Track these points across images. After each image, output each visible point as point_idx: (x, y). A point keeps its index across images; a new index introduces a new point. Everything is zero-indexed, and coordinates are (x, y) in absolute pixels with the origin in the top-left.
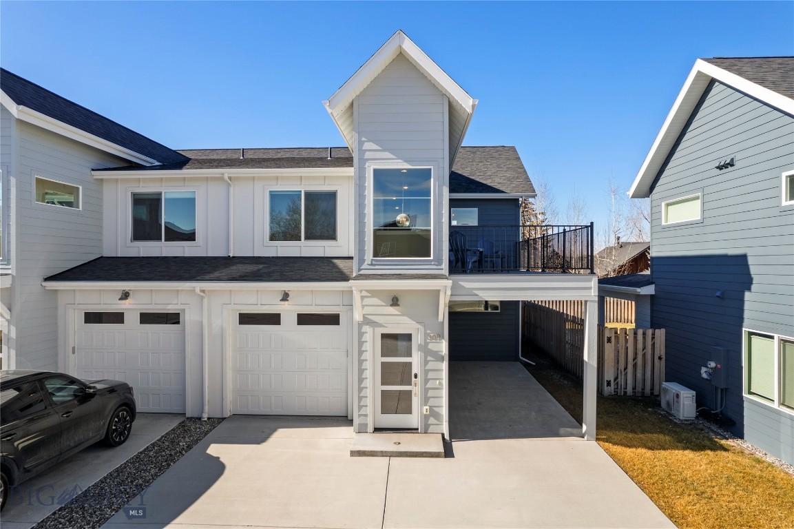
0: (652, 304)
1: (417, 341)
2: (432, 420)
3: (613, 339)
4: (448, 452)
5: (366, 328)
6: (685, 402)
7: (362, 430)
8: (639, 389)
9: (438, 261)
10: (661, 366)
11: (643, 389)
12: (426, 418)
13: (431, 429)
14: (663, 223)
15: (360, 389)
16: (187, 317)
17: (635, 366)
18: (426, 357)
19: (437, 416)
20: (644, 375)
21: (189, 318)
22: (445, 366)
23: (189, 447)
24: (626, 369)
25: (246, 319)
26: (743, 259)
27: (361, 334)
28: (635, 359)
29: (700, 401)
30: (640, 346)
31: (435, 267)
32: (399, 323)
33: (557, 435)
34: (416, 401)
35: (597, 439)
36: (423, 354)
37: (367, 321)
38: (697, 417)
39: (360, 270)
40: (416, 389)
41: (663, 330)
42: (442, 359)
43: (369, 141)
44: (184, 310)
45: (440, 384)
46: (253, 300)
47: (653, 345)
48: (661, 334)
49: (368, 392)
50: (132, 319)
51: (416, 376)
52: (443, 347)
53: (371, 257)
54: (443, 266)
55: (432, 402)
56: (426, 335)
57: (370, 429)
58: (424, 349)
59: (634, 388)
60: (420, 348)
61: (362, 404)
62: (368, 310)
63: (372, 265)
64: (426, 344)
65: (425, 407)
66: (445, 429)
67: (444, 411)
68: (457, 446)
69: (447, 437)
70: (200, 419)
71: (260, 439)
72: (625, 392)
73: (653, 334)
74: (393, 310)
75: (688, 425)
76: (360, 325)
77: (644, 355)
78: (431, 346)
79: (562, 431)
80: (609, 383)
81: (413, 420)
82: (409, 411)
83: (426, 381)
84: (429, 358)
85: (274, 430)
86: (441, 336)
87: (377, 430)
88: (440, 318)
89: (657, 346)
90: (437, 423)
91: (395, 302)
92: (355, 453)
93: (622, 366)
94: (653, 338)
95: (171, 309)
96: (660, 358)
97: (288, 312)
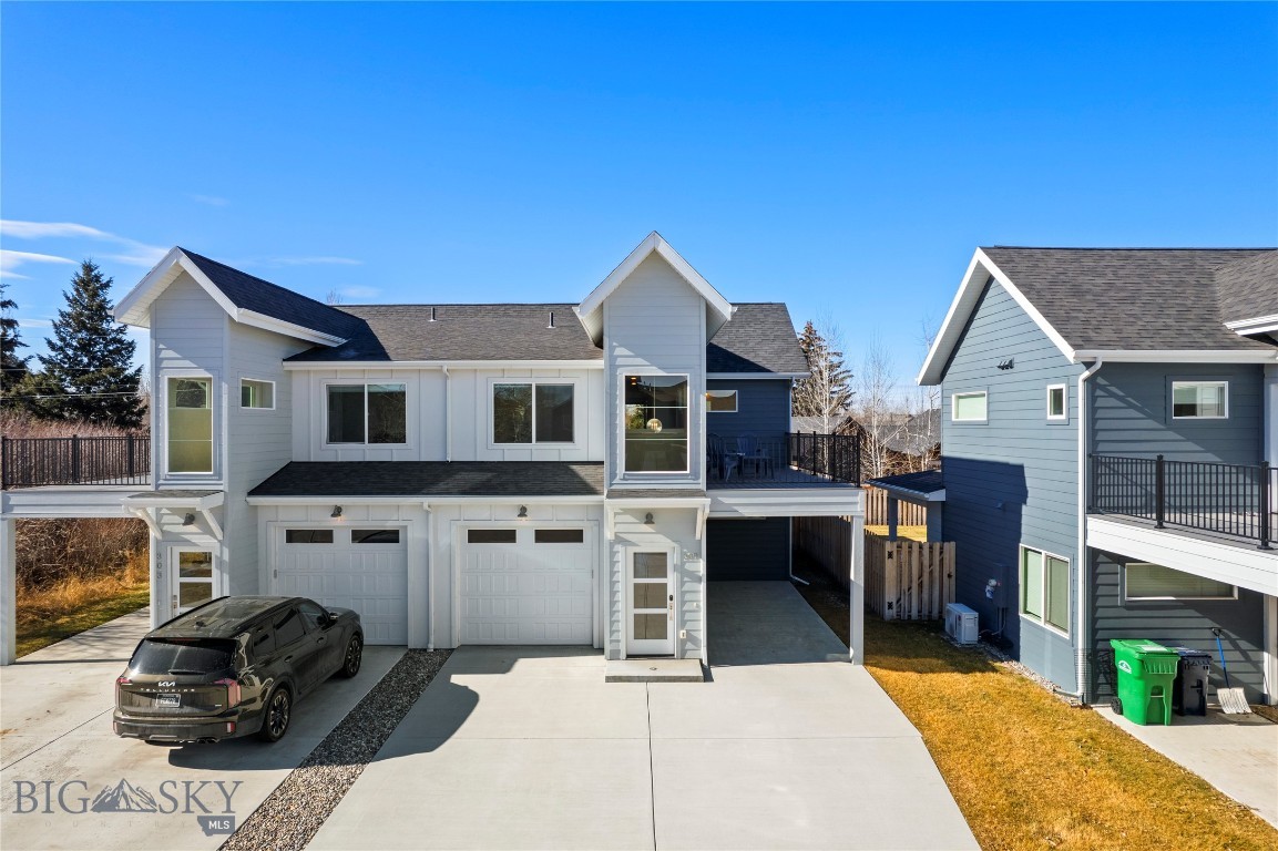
0: (943, 512)
1: (671, 561)
2: (689, 645)
3: (895, 554)
4: (707, 677)
5: (619, 548)
6: (967, 623)
7: (614, 657)
8: (925, 612)
9: (695, 475)
10: (950, 586)
11: (930, 612)
12: (682, 643)
13: (688, 655)
14: (954, 419)
15: (612, 613)
16: (410, 535)
17: (921, 585)
18: (682, 578)
19: (694, 640)
20: (931, 595)
21: (413, 535)
22: (702, 587)
23: (430, 678)
24: (910, 589)
25: (476, 536)
26: (1020, 468)
27: (613, 554)
28: (920, 576)
29: (983, 624)
30: (926, 562)
31: (692, 481)
32: (653, 541)
33: (823, 660)
34: (671, 625)
35: (865, 664)
36: (679, 576)
37: (619, 540)
38: (979, 641)
39: (611, 485)
40: (671, 612)
41: (953, 544)
42: (700, 580)
43: (621, 346)
44: (406, 527)
45: (698, 606)
46: (486, 515)
47: (942, 561)
48: (950, 547)
49: (621, 616)
50: (343, 538)
51: (671, 598)
52: (701, 567)
53: (624, 471)
54: (700, 481)
55: (689, 626)
56: (683, 554)
57: (623, 655)
58: (680, 569)
59: (920, 612)
60: (675, 568)
61: (614, 628)
62: (621, 528)
63: (624, 479)
64: (683, 564)
65: (682, 632)
66: (703, 653)
67: (702, 635)
68: (715, 671)
69: (705, 662)
70: (425, 650)
71: (505, 668)
72: (910, 616)
73: (942, 548)
74: (647, 528)
75: (969, 650)
76: (612, 545)
77: (931, 573)
78: (688, 566)
79: (829, 656)
80: (890, 606)
81: (669, 645)
82: (664, 636)
83: (683, 603)
84: (686, 579)
85: (515, 661)
86: (698, 555)
87: (629, 656)
88: (698, 536)
89: (946, 562)
90: (693, 647)
91: (649, 518)
92: (609, 679)
93: (905, 586)
94: (941, 553)
95: (389, 526)
96: (949, 576)
97: (525, 528)
